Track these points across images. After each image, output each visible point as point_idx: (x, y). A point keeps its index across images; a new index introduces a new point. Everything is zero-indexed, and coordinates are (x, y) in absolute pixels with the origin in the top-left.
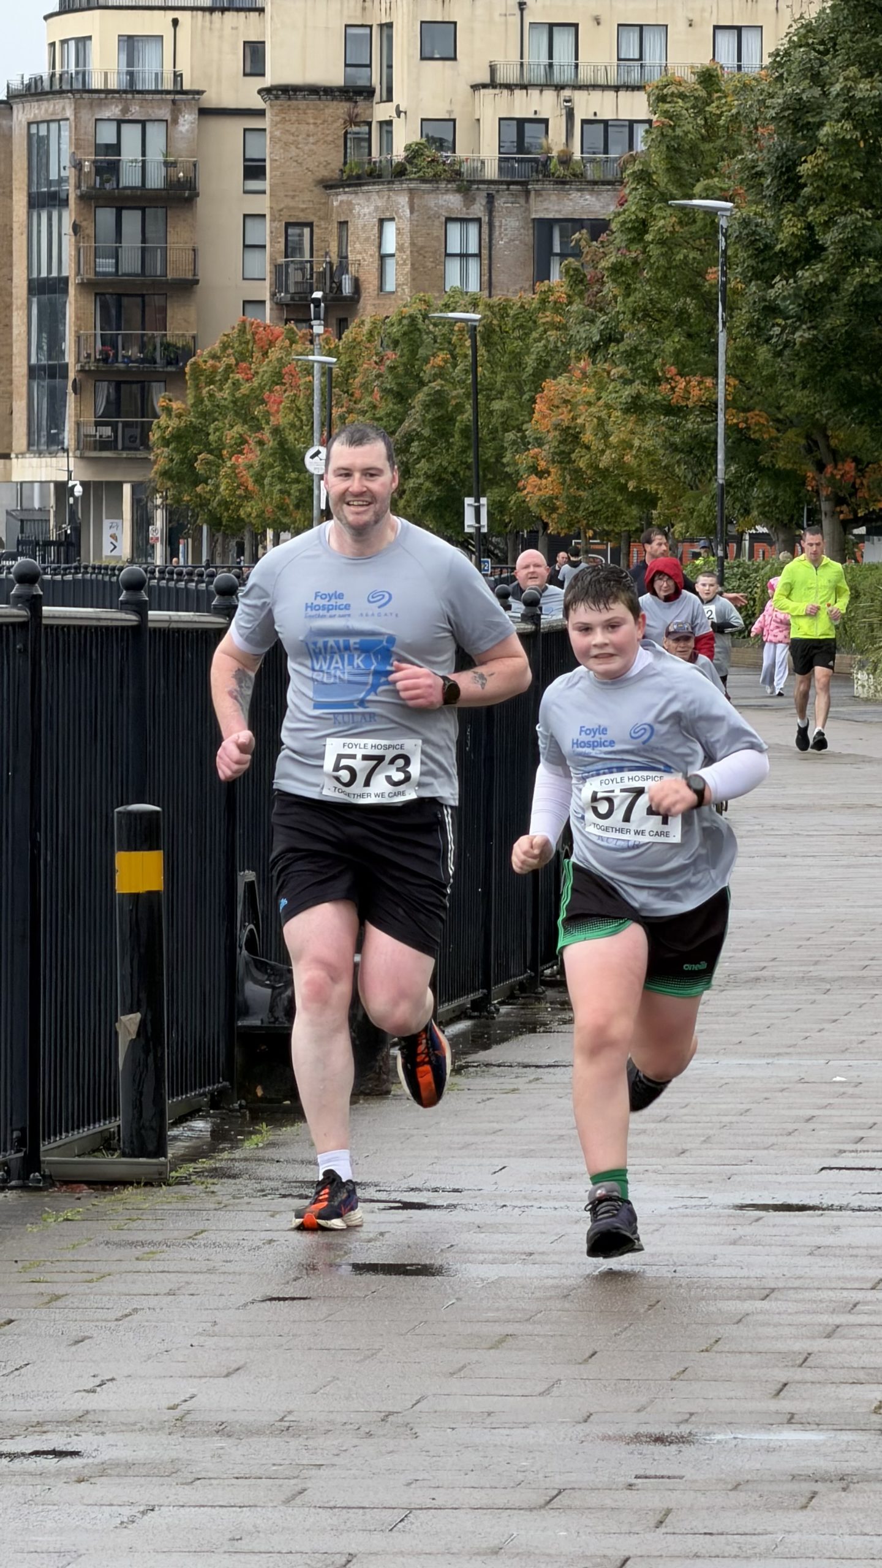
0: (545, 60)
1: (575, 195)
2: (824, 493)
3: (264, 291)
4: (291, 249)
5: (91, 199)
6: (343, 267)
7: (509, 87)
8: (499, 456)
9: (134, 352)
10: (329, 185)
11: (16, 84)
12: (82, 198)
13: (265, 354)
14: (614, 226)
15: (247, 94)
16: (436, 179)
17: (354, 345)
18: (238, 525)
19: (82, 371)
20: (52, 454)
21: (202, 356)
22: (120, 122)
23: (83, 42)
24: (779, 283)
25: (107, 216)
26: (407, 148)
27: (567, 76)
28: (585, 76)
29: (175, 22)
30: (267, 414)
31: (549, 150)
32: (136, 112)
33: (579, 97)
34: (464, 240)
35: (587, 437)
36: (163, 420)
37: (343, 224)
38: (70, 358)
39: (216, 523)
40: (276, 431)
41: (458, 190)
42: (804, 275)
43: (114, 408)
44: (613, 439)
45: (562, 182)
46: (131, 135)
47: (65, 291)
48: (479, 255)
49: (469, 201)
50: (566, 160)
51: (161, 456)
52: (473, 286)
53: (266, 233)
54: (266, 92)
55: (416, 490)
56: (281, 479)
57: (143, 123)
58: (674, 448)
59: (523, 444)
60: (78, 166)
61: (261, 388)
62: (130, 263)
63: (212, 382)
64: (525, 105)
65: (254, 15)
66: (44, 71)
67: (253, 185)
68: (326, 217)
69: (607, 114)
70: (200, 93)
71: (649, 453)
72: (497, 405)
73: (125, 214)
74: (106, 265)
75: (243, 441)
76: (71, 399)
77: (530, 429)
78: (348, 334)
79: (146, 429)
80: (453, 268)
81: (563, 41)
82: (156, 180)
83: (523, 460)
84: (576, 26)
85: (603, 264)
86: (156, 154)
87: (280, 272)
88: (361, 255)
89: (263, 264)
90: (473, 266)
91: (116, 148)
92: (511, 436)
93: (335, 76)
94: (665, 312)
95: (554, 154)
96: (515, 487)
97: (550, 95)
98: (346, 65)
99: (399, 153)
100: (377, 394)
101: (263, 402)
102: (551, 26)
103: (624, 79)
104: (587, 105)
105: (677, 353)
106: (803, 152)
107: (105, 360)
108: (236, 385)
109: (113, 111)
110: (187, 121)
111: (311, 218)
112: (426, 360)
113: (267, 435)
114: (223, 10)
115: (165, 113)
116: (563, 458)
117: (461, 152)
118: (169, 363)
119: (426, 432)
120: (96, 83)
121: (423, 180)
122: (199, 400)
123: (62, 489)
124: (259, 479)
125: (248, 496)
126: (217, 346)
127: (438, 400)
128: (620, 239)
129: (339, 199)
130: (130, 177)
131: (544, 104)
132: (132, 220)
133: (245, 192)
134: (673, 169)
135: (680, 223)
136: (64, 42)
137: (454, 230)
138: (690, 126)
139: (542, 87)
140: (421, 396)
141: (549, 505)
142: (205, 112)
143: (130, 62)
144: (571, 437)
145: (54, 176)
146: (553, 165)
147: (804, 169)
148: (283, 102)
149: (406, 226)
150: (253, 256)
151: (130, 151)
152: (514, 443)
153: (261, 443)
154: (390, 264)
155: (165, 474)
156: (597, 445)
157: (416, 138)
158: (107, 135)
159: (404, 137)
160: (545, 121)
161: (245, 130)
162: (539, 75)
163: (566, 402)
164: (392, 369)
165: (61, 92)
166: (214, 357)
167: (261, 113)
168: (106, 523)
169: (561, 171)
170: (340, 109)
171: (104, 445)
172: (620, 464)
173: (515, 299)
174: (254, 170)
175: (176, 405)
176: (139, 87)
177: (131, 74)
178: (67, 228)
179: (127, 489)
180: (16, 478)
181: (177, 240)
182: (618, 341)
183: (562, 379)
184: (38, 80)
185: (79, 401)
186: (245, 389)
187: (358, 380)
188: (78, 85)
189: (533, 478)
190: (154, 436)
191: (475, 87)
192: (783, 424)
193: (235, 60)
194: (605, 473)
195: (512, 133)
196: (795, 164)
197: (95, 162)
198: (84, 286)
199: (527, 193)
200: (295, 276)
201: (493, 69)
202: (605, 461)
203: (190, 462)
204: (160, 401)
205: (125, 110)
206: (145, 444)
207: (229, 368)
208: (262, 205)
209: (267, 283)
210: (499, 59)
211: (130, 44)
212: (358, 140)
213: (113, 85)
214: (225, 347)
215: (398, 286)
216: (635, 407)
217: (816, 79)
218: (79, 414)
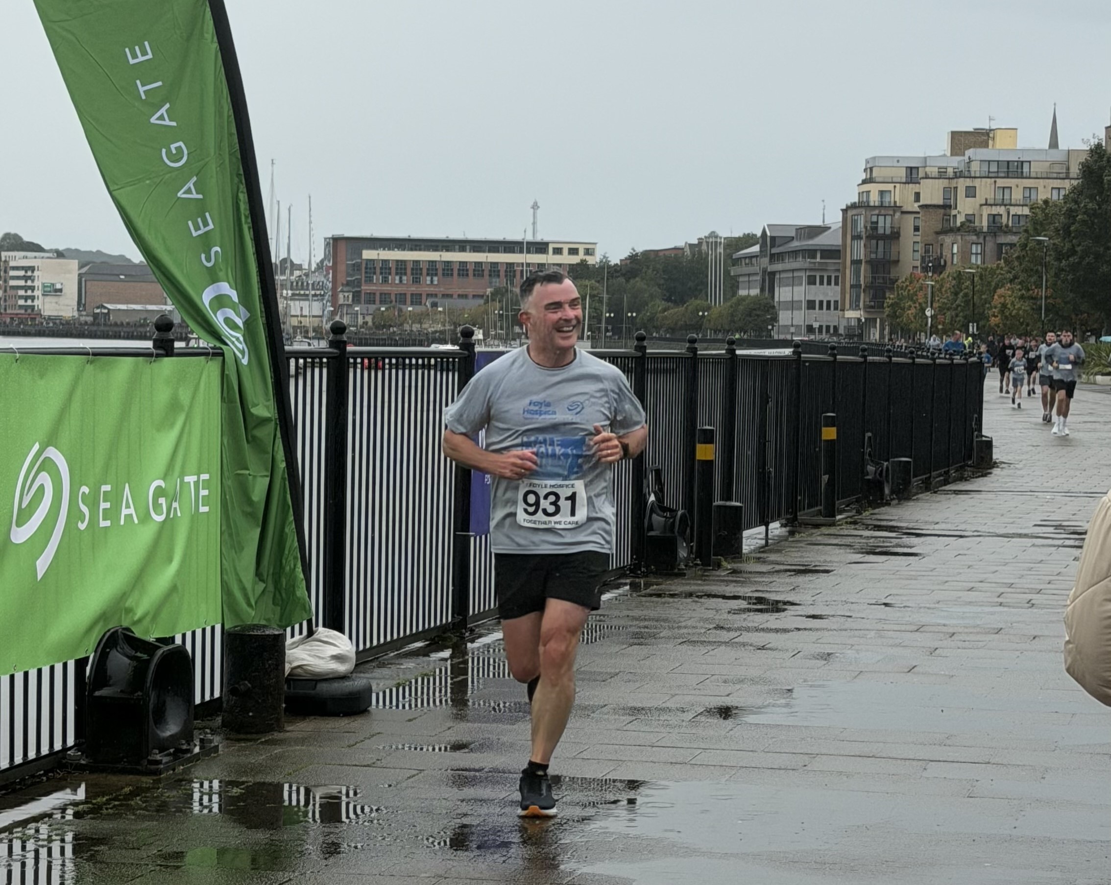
0: (1001, 197)
1: (1010, 236)
2: (1078, 323)
3: (918, 264)
4: (927, 251)
5: (869, 237)
6: (941, 257)
7: (991, 205)
8: (984, 312)
9: (881, 281)
10: (938, 233)
11: (849, 204)
12: (867, 237)
13: (918, 281)
14: (1018, 245)
15: (915, 207)
16: (969, 232)
17: (944, 279)
18: (909, 330)
19: (866, 286)
20: (856, 310)
21: (900, 281)
22: (878, 215)
23: (868, 192)
24: (1064, 262)
25: (874, 242)
26: (961, 223)
27: (1008, 202)
28: (1013, 202)
29: (895, 187)
30: (917, 299)
31: (1002, 223)
32: (883, 212)
33: (1011, 208)
34: (977, 249)
35: (1009, 306)
36: (888, 300)
37: (942, 245)
38: (862, 282)
39: (902, 330)
40: (920, 304)
41: (976, 235)
42: (1071, 259)
43: (874, 297)
44: (1016, 307)
45: (1006, 233)
46: (881, 219)
47: (861, 264)
48: (981, 254)
49: (978, 238)
50: (1007, 226)
51: (887, 311)
52: (979, 262)
53: (919, 247)
54: (919, 207)
55: (959, 321)
56: (921, 318)
57: (885, 215)
58: (1033, 309)
59: (991, 308)
60: (866, 227)
61: (916, 291)
62: (880, 255)
63: (902, 289)
64: (995, 210)
65: (918, 185)
66: (855, 199)
67: (917, 233)
68: (937, 242)
69: (1020, 213)
70: (901, 207)
71: (1027, 311)
72: (983, 297)
73: (880, 242)
74: (873, 256)
75: (910, 306)
76: (862, 295)
77: (993, 304)
78: (941, 276)
79: (884, 302)
80: (973, 258)
81: (1007, 192)
82: (888, 232)
83: (990, 313)
84: (1011, 188)
85: (1014, 256)
86: (888, 225)
87: (923, 258)
88: (946, 253)
89: (918, 256)
90: (979, 256)
91: (877, 223)
92: (987, 305)
93: (941, 202)
94: (1032, 270)
95: (1004, 224)
96: (988, 321)
97: (1003, 208)
98: (944, 199)
99: (958, 224)
100: (949, 294)
101: (917, 295)
102: (1004, 188)
103: (1025, 203)
104: (1014, 210)
105: (1035, 283)
106: (1073, 223)
107: (872, 283)
108: (909, 290)
109: (877, 212)
110: (898, 215)
111: (933, 243)
112: (963, 283)
113: (917, 305)
114: (908, 183)
115: (891, 212)
116: (1002, 312)
117: (977, 224)
118: (890, 284)
119: (963, 304)
120: (872, 204)
121: (966, 232)
122: (898, 294)
123: (859, 320)
124: (915, 317)
125: (912, 322)
126: (904, 279)
127: (966, 295)
128: (1019, 249)
129: (941, 237)
130: (881, 231)
131: (1001, 210)
132: (881, 243)
133: (914, 235)
134: (1035, 229)
135: (1037, 244)
136: (863, 192)
137: (974, 247)
138: (1040, 216)
139: (1000, 205)
140: (961, 294)
141: (997, 326)
142: (903, 213)
143: (882, 198)
144: (1004, 305)
145: (859, 230)
146: (1004, 228)
147: (1072, 228)
148: (925, 209)
149: (960, 245)
150: (916, 254)
151: (881, 224)
152: (988, 308)
153: (915, 307)
154: (955, 257)
155: (887, 316)
156: (1012, 309)
157: (963, 219)
158: (874, 219)
159: (960, 219)
160: (1001, 215)
161: (915, 218)
162: (1000, 202)
163: (1003, 296)
164: (953, 286)
165: (862, 207)
166: (903, 282)
167: (918, 213)
168: (872, 329)
169: (1005, 229)
170: (942, 211)
171: (872, 307)
172: (1018, 314)
173: (989, 266)
174: (917, 229)
175: (892, 296)
176: (884, 205)
177: (882, 202)
178: (862, 245)
179: (878, 320)
180: (846, 316)
181: (894, 249)
182: (1018, 279)
183: (1003, 289)
184: (855, 203)
185: (865, 296)
186: (911, 292)
187: (944, 290)
188: (866, 204)
189: (993, 318)
190: (885, 305)
191: (981, 205)
192: (1066, 303)
193: (912, 198)
194: (1014, 316)
195: (991, 219)
196: (1070, 227)
197: (871, 227)
198: (866, 262)
199: (995, 236)
200: (927, 259)
201: (986, 200)
202: (1014, 312)
203: (895, 312)
204: (887, 295)
205: (880, 212)
206: (883, 308)
207: (907, 286)
208: (918, 239)
209: (919, 262)
210: (988, 197)
211: (882, 193)
212: (947, 220)
213: (877, 204)
214: (906, 279)
215: (957, 262)
216: (1022, 297)
217: (1076, 202)
218: (864, 299)
